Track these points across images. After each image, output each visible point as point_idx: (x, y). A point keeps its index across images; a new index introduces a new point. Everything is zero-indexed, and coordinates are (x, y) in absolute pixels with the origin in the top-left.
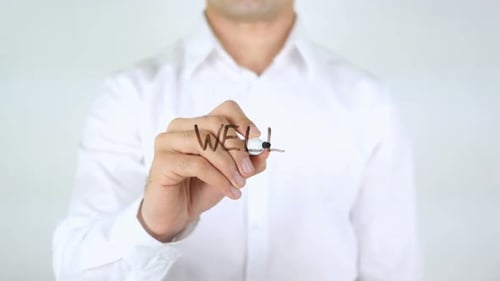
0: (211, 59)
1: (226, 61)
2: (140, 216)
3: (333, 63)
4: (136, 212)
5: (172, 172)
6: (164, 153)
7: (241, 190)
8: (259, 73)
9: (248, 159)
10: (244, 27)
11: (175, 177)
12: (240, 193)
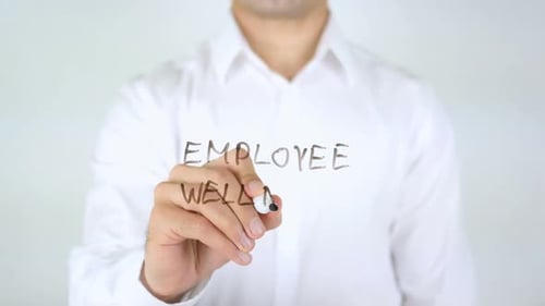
0: (238, 62)
1: (254, 64)
2: (142, 278)
3: (373, 66)
4: (138, 273)
5: (172, 231)
6: (164, 206)
7: (251, 253)
8: (290, 78)
9: (257, 218)
10: (272, 25)
11: (174, 236)
12: (250, 257)
